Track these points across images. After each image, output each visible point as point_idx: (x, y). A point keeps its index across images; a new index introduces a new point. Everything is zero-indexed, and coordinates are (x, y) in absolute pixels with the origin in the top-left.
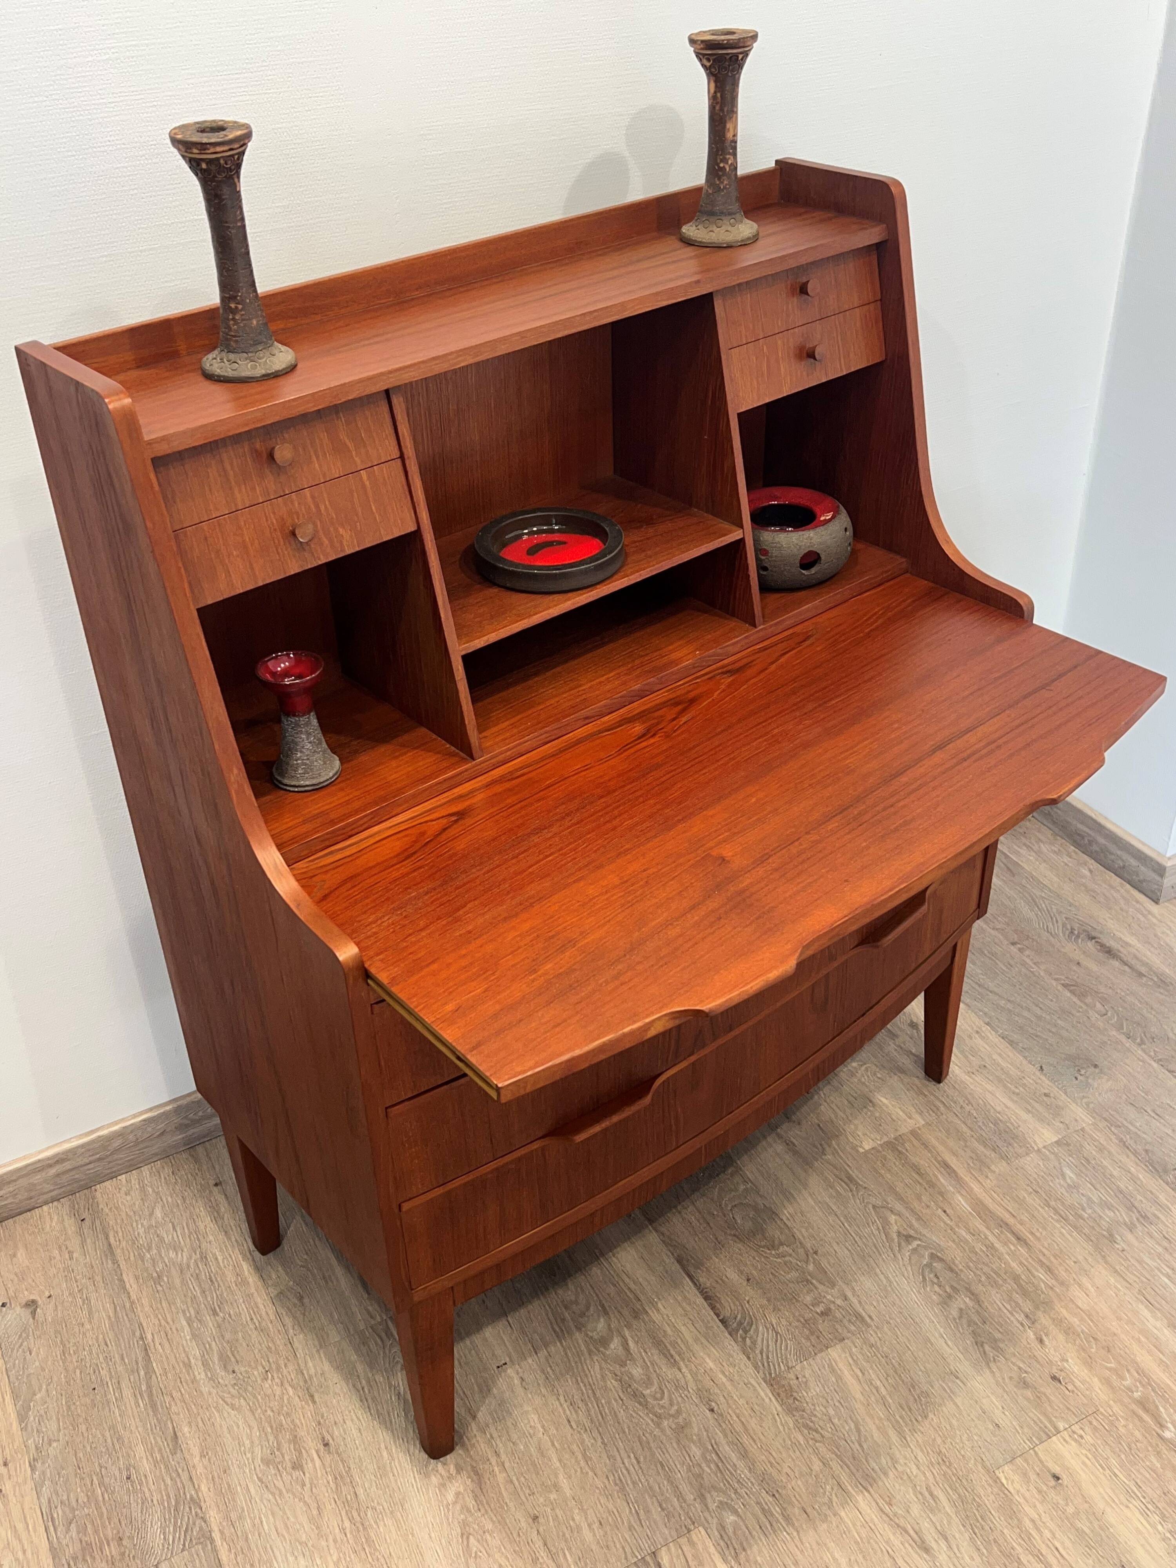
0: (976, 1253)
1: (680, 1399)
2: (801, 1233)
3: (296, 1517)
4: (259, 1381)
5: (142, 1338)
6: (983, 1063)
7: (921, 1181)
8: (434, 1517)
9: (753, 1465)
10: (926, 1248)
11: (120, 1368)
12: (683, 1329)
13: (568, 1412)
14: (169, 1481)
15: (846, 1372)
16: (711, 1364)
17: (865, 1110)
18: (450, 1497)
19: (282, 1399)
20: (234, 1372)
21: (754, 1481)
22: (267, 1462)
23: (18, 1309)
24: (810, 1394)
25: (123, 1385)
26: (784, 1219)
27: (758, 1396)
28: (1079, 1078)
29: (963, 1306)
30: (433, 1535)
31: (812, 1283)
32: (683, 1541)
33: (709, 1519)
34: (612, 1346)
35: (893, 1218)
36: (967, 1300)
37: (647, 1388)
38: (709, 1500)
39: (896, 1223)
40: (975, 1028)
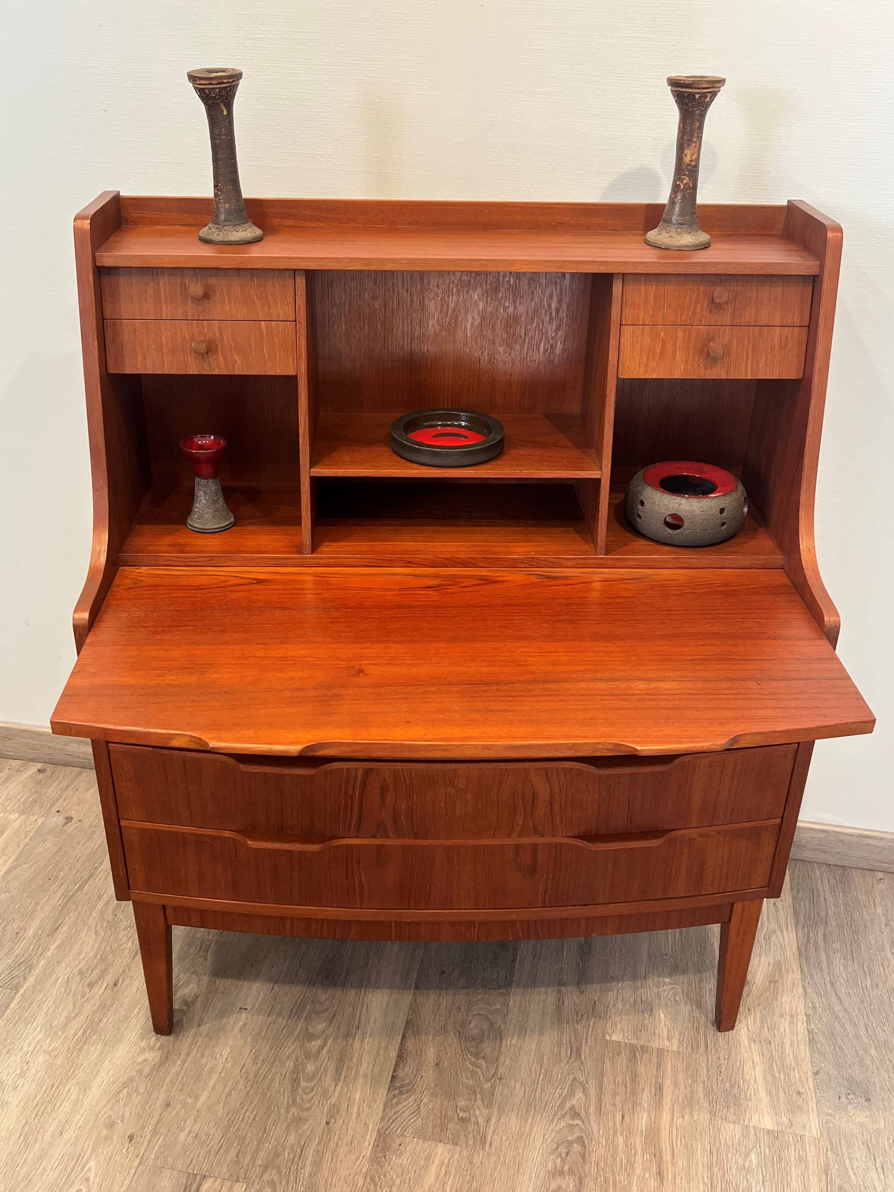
0: (615, 1159)
1: (316, 1102)
2: (505, 1061)
3: (62, 1010)
4: (121, 929)
5: (95, 869)
6: (771, 1040)
7: (628, 1085)
8: (122, 1063)
9: (315, 1175)
10: (581, 1130)
11: (71, 877)
12: (364, 1064)
13: (248, 1061)
14: (31, 949)
15: (435, 1166)
16: (357, 1097)
17: (641, 1014)
18: (141, 1059)
19: (122, 945)
20: (116, 915)
21: (305, 1184)
22: (81, 972)
23: (62, 818)
24: (397, 1161)
25: (62, 888)
26: (504, 1043)
27: (364, 1136)
28: (843, 1099)
29: (563, 1187)
30: (111, 1071)
31: (476, 1096)
32: (228, 1184)
33: (256, 1184)
34: (313, 1043)
35: (579, 1094)
36: (572, 1185)
37: (306, 1081)
38: (268, 1173)
39: (578, 1100)
40: (793, 1012)
